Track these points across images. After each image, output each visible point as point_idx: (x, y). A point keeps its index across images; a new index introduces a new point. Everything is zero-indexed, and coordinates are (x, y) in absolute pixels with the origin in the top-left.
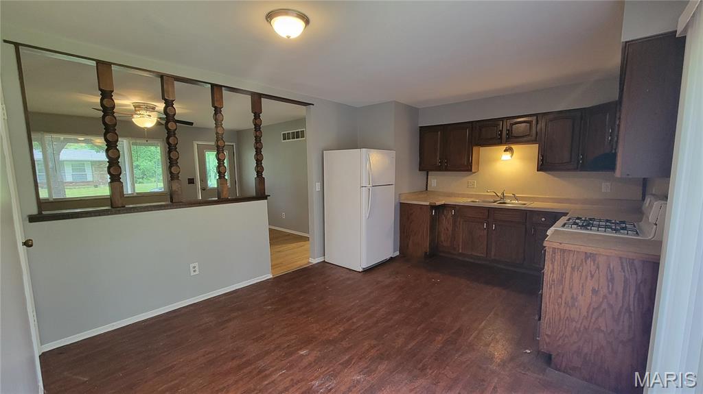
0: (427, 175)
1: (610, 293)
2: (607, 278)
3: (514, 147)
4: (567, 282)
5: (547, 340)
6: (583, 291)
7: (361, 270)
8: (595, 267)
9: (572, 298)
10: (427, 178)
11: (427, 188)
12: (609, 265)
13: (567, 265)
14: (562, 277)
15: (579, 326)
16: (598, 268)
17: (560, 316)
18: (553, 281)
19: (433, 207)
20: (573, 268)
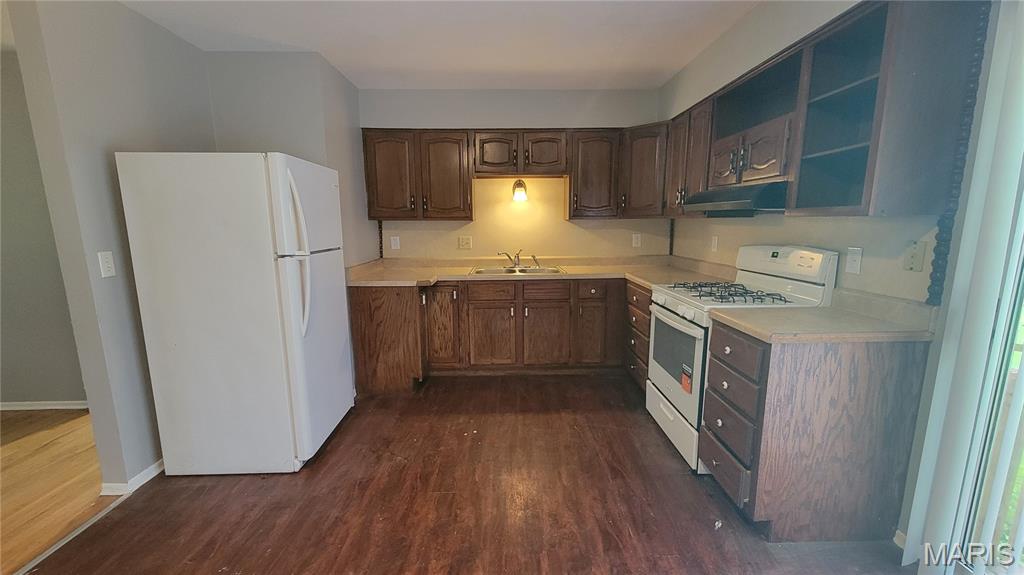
0: (380, 227)
1: (851, 400)
2: (850, 378)
3: (526, 181)
4: (798, 399)
5: (766, 499)
6: (818, 407)
7: (297, 467)
8: (836, 366)
9: (804, 421)
10: (381, 232)
11: (381, 252)
12: (854, 357)
13: (800, 368)
14: (792, 390)
15: (810, 462)
16: (840, 364)
17: (787, 456)
18: (779, 400)
19: (423, 289)
20: (807, 372)
